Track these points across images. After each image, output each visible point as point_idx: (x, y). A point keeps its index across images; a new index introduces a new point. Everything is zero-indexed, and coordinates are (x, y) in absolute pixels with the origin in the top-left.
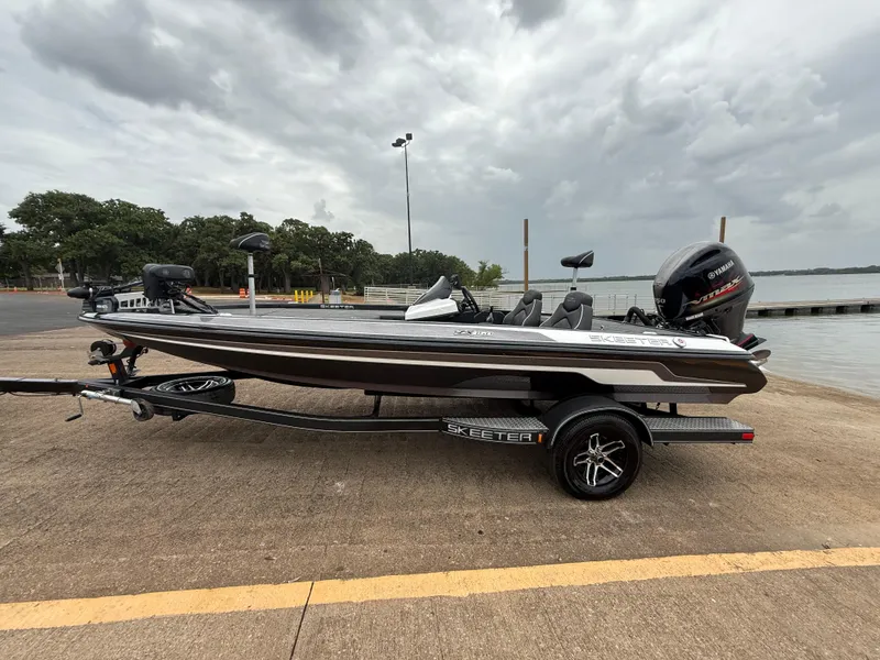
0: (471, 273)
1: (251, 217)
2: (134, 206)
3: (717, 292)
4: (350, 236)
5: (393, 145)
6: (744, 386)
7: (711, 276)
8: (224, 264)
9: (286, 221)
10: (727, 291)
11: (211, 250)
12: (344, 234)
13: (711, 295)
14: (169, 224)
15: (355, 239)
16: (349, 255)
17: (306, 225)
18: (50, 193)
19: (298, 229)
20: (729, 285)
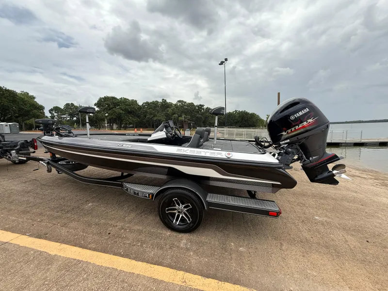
0: (262, 121)
1: (165, 100)
2: (128, 99)
3: (297, 127)
4: (203, 106)
5: (220, 64)
6: (279, 183)
7: (292, 118)
8: (155, 119)
9: (178, 101)
10: (303, 127)
11: (151, 114)
12: (200, 105)
13: (293, 129)
14: (138, 105)
15: (205, 107)
16: (202, 114)
17: (186, 102)
18: (105, 97)
19: (182, 104)
20: (305, 123)
